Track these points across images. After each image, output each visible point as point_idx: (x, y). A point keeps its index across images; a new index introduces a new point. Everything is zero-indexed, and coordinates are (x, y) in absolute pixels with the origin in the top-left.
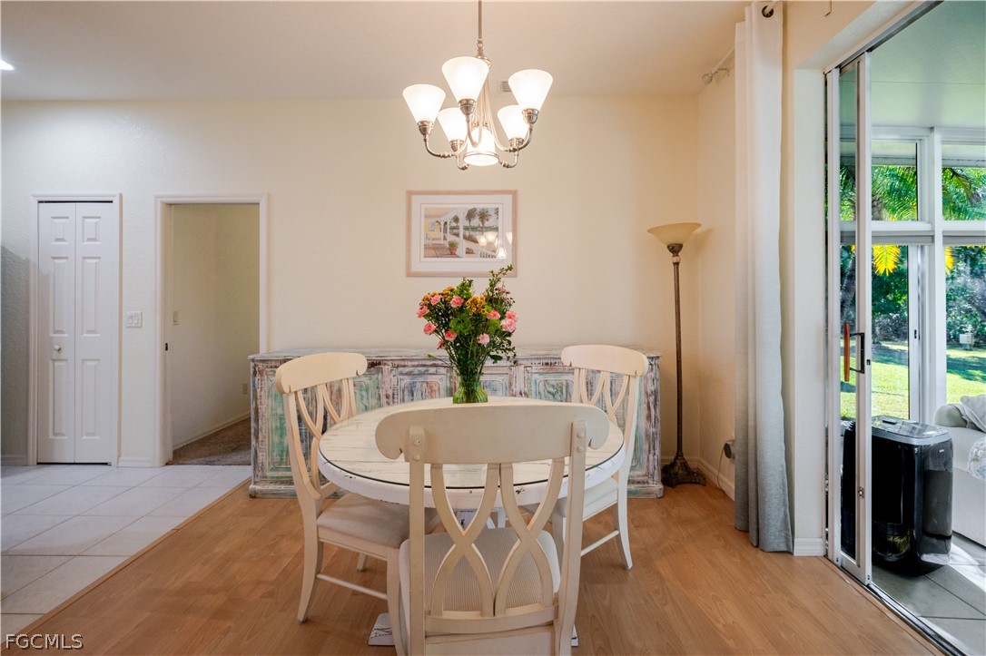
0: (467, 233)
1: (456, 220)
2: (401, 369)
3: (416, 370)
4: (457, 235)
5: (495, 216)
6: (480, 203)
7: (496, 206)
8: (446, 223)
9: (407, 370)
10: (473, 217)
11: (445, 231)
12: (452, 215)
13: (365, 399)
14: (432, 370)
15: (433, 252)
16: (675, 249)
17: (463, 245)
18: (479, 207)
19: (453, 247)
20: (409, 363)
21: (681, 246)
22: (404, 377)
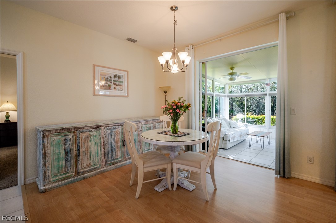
0: (114, 82)
1: (111, 77)
2: (107, 128)
3: (112, 127)
4: (111, 83)
5: (122, 78)
6: (118, 73)
7: (123, 75)
8: (107, 78)
9: (109, 128)
10: (116, 77)
11: (107, 81)
12: (110, 75)
13: (95, 140)
14: (117, 127)
15: (103, 87)
16: (165, 92)
17: (113, 86)
18: (118, 74)
19: (110, 86)
20: (110, 125)
21: (167, 92)
22: (108, 130)
